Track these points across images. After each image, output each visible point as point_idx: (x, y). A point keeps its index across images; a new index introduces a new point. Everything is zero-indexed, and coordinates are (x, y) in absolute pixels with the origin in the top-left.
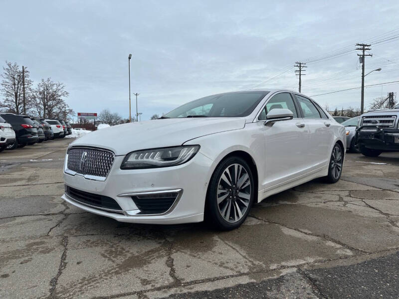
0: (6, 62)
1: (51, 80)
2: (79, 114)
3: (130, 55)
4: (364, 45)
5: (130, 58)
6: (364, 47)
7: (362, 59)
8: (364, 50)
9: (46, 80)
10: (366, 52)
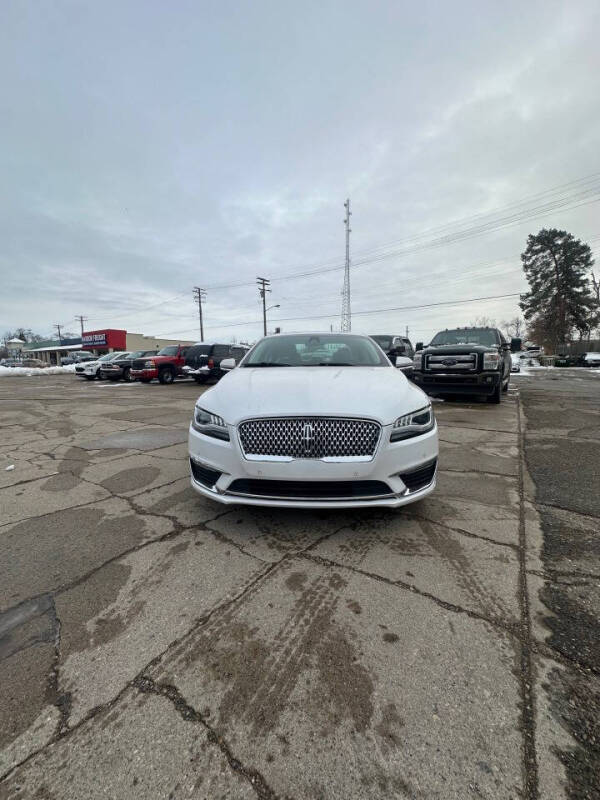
4: (264, 280)
6: (264, 282)
7: (263, 294)
8: (264, 284)
10: (266, 287)
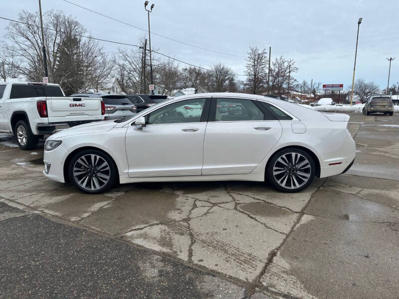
0: (250, 47)
1: (283, 58)
2: (324, 86)
3: (361, 19)
5: (359, 23)
9: (279, 58)
